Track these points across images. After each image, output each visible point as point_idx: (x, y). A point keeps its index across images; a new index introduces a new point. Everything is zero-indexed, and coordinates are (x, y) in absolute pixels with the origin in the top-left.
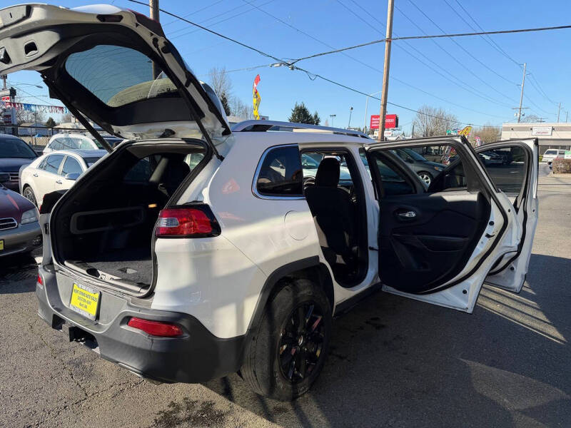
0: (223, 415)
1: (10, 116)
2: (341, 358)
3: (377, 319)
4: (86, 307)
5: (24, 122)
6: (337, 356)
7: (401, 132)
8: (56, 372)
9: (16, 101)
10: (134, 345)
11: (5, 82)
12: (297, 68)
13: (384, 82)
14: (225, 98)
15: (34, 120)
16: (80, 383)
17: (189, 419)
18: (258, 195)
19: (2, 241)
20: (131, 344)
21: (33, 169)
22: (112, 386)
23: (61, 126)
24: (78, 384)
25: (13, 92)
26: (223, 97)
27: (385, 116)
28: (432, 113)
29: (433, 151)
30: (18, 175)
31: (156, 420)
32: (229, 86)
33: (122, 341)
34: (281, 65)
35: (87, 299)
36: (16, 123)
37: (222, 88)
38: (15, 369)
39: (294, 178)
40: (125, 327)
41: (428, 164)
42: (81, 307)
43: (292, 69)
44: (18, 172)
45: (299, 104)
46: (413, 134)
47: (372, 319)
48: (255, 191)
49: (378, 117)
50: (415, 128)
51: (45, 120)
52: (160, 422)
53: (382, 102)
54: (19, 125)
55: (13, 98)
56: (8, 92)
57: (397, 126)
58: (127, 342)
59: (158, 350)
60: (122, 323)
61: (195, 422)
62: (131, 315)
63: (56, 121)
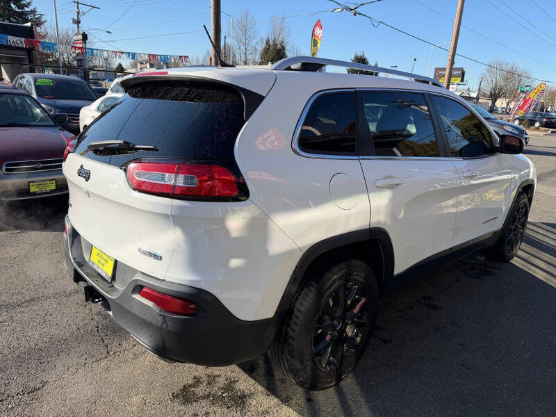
0: (245, 397)
1: (82, 60)
2: (385, 341)
3: (429, 298)
4: (103, 265)
5: (96, 67)
6: (380, 338)
7: (466, 87)
8: (84, 322)
9: (88, 46)
10: (145, 318)
11: (78, 26)
12: (360, 14)
13: (455, 30)
14: (283, 46)
15: (105, 65)
16: (104, 338)
17: (208, 396)
18: (298, 150)
19: (54, 181)
20: (142, 316)
21: (91, 110)
22: (135, 346)
23: (128, 71)
24: (102, 339)
25: (85, 37)
26: (281, 45)
27: (451, 68)
28: (503, 68)
29: (499, 110)
30: (78, 116)
31: (173, 394)
32: (289, 32)
33: (133, 311)
34: (342, 10)
35: (105, 257)
36: (87, 67)
37: (281, 36)
38: (46, 315)
39: (347, 131)
40: (137, 297)
41: (495, 122)
42: (99, 264)
43: (355, 14)
44: (79, 113)
45: (359, 54)
46: (479, 89)
47: (424, 298)
48: (296, 146)
49: (444, 69)
50: (483, 83)
51: (115, 66)
52: (177, 396)
53: (451, 53)
54: (92, 69)
55: (85, 43)
56: (80, 37)
57: (462, 80)
58: (138, 314)
59: (170, 328)
60: (134, 291)
61: (214, 401)
62: (143, 284)
63: (124, 66)
